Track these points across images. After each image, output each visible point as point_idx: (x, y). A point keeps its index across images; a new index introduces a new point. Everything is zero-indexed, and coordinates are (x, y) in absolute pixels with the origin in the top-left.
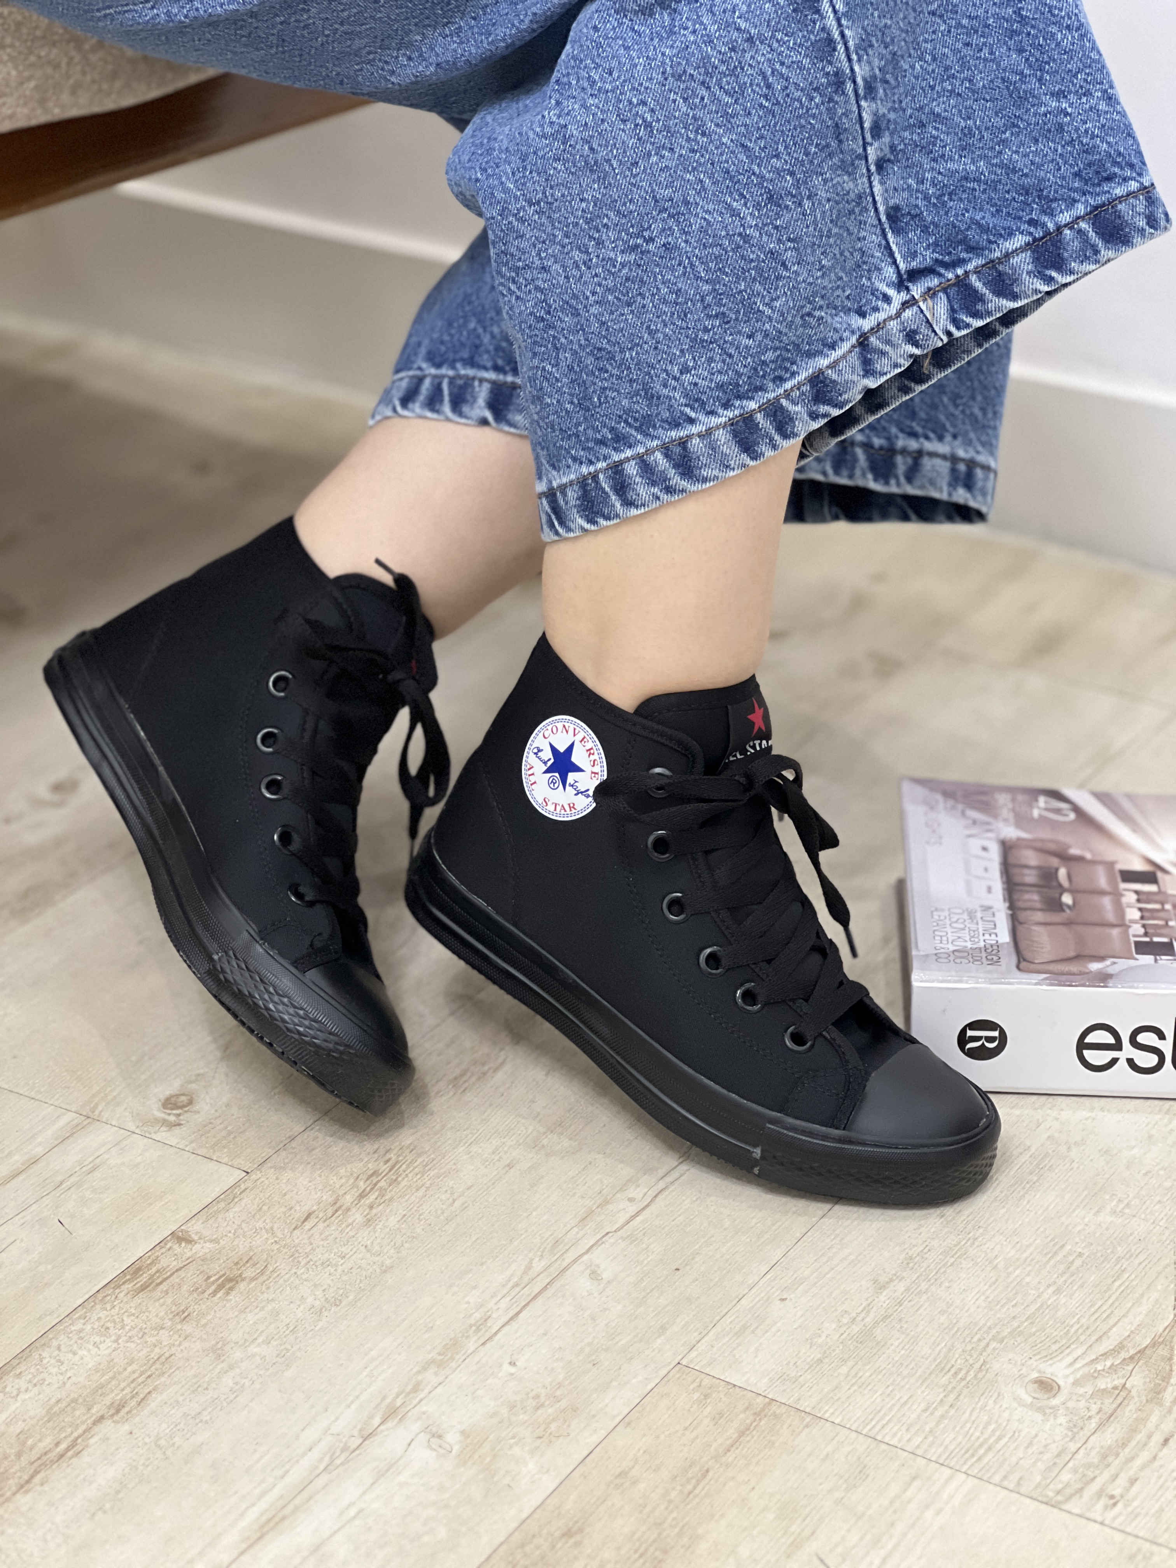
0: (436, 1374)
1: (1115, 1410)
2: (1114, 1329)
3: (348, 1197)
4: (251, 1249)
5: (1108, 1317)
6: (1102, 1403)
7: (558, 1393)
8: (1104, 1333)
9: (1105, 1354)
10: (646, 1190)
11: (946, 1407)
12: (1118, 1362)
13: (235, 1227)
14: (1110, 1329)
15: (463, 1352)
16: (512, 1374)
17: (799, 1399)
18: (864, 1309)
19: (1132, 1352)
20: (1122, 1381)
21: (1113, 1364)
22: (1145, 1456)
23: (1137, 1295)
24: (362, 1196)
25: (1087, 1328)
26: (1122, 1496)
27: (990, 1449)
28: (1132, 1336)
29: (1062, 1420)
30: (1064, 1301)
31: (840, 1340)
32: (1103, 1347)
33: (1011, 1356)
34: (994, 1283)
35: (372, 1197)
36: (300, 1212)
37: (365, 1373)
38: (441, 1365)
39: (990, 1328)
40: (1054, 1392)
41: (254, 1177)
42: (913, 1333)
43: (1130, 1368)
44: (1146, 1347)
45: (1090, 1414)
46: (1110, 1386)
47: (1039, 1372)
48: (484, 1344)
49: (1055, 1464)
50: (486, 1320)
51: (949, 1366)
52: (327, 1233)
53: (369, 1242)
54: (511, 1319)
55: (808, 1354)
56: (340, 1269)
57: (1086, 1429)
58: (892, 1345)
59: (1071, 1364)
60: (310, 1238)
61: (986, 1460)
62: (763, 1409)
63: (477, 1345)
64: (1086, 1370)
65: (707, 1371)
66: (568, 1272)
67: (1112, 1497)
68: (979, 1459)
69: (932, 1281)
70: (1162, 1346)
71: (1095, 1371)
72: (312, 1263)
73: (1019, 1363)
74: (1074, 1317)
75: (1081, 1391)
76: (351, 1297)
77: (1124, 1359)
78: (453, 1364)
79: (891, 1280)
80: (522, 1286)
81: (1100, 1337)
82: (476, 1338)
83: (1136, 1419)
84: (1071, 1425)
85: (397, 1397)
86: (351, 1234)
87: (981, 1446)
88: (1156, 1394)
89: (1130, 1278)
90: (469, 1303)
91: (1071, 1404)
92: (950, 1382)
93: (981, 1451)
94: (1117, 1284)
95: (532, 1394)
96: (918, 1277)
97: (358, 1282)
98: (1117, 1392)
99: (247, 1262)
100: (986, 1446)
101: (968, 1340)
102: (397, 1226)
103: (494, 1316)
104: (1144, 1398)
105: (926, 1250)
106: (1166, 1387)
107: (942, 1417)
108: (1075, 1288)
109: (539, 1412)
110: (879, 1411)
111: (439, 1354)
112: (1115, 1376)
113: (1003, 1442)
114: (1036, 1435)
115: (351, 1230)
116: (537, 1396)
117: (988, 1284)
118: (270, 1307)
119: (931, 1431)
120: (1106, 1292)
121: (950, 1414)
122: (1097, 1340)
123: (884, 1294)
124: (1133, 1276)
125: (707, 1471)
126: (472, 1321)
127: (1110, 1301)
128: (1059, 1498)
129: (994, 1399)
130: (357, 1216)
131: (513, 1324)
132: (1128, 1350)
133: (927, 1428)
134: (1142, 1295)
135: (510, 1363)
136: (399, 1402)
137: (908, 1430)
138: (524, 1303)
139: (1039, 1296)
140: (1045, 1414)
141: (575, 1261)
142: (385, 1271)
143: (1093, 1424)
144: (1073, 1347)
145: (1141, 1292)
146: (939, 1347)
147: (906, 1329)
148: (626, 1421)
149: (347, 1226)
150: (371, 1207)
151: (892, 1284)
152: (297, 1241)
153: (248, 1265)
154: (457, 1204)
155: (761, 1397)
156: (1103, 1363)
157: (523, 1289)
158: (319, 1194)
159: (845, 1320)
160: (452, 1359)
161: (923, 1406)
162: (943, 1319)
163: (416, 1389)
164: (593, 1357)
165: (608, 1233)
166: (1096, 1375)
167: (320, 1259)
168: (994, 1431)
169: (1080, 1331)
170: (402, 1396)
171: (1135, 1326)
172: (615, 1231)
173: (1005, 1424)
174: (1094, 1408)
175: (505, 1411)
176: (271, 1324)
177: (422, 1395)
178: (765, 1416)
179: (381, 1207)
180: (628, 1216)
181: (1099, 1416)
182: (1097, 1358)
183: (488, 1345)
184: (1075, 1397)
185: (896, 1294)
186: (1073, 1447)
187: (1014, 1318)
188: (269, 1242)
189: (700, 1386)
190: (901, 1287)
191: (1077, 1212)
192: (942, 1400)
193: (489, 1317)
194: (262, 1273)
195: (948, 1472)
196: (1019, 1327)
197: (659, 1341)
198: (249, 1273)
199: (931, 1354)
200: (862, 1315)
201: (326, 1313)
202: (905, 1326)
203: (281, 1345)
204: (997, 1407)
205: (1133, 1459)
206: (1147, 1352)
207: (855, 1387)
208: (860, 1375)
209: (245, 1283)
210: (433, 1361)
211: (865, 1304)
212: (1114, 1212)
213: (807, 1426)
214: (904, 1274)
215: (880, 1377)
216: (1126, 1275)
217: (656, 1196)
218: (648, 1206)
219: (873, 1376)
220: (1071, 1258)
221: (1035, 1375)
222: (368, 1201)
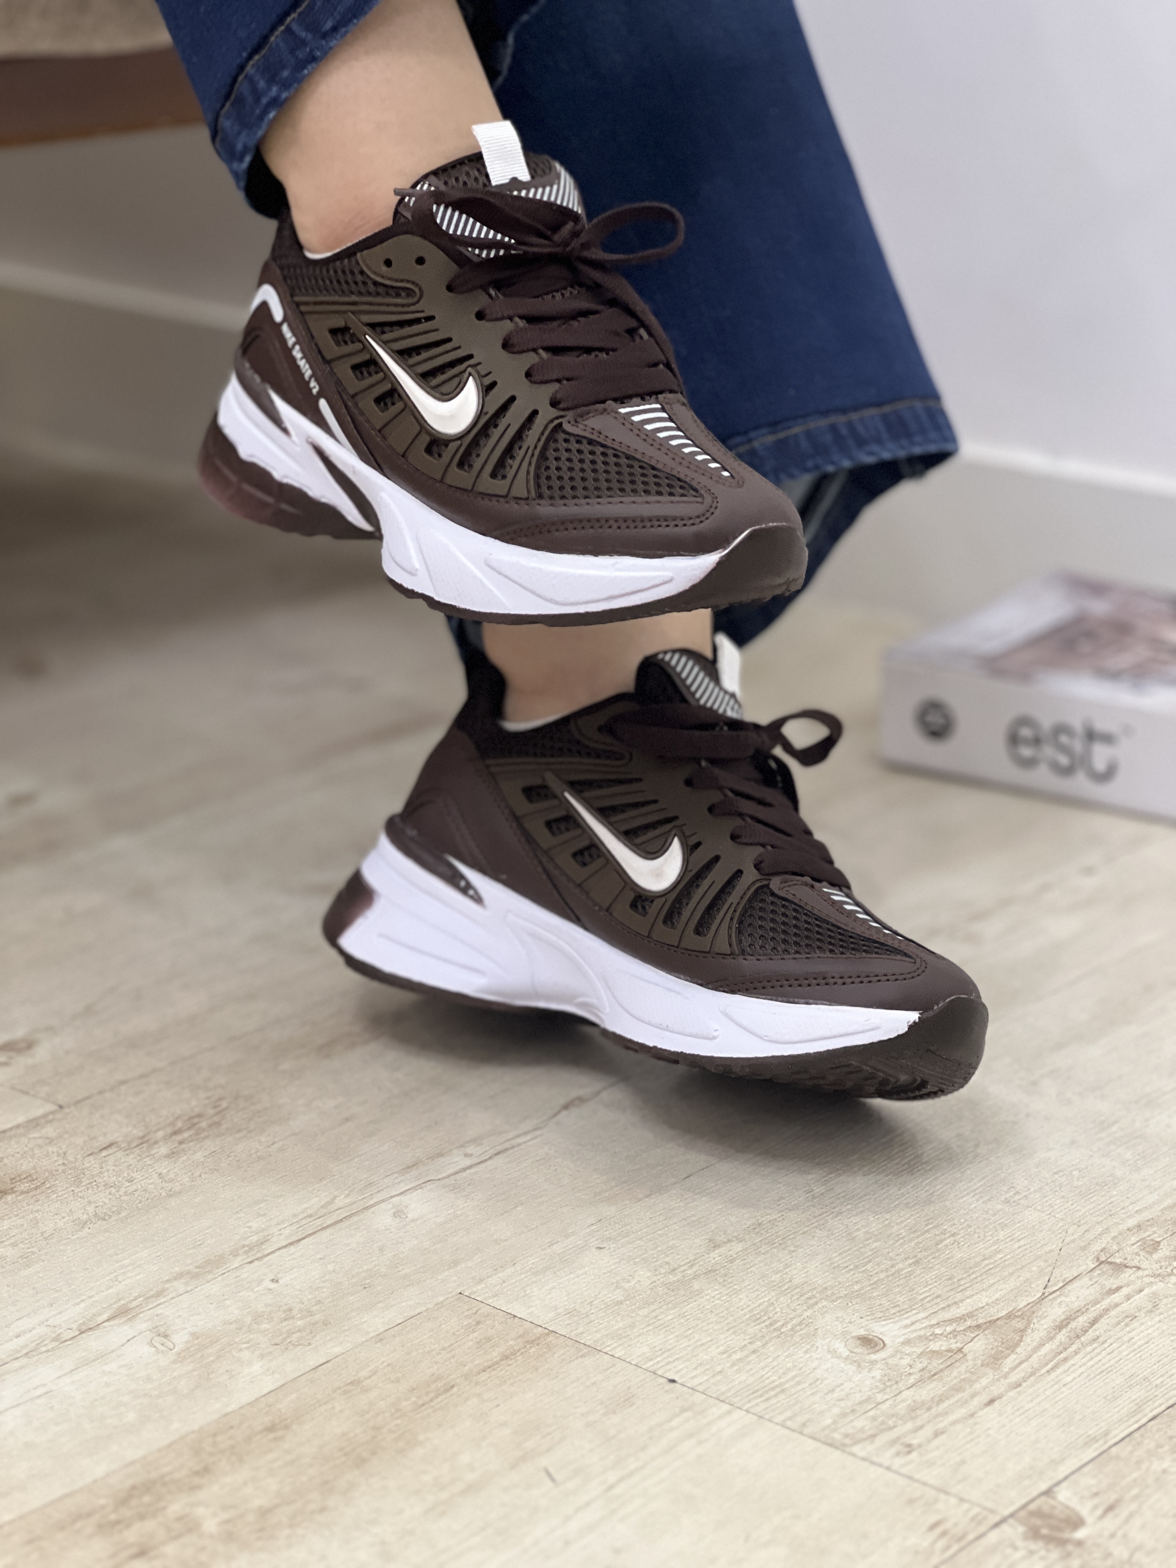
0: (186, 1284)
1: (942, 1370)
2: (968, 1300)
3: (160, 1134)
4: (34, 1168)
5: (965, 1289)
6: (929, 1363)
7: (314, 1308)
8: (956, 1303)
9: (949, 1320)
10: (488, 1148)
11: (746, 1353)
12: (962, 1328)
13: (26, 1149)
14: (962, 1301)
15: (225, 1267)
16: (270, 1290)
17: (583, 1333)
18: (690, 1262)
19: (981, 1321)
20: (959, 1345)
21: (954, 1330)
22: (962, 1412)
23: (1006, 1274)
24: (175, 1133)
25: (937, 1297)
26: (920, 1446)
27: (783, 1391)
28: (986, 1308)
29: (877, 1373)
30: (918, 1272)
31: (651, 1287)
32: (948, 1315)
33: (840, 1314)
34: (845, 1251)
35: (186, 1135)
36: (102, 1141)
37: (108, 1278)
38: (195, 1276)
39: (826, 1288)
40: (877, 1348)
41: (67, 1110)
42: (735, 1287)
43: (973, 1336)
44: (998, 1319)
45: (911, 1371)
46: (943, 1348)
47: (867, 1330)
48: (251, 1262)
49: (853, 1411)
50: (262, 1243)
51: (766, 1318)
52: (123, 1160)
53: (164, 1171)
54: (291, 1244)
55: (610, 1295)
56: (122, 1190)
57: (900, 1384)
58: (706, 1295)
59: (906, 1326)
60: (102, 1163)
61: (774, 1401)
62: (539, 1338)
63: (241, 1263)
64: (922, 1333)
65: (489, 1302)
66: (373, 1209)
67: (909, 1446)
68: (767, 1400)
69: (777, 1245)
70: (1017, 1319)
71: (931, 1335)
72: (94, 1183)
73: (847, 1321)
74: (926, 1287)
75: (907, 1349)
76: (124, 1214)
77: (970, 1327)
78: (210, 1276)
79: (729, 1241)
80: (317, 1217)
81: (949, 1306)
82: (245, 1257)
83: (964, 1380)
84: (886, 1379)
85: (135, 1299)
86: (148, 1162)
87: (773, 1389)
88: (994, 1360)
89: (1003, 1259)
90: (250, 1227)
91: (890, 1361)
92: (760, 1331)
93: (772, 1393)
94: (986, 1262)
95: (285, 1307)
96: (760, 1241)
97: (138, 1202)
98: (950, 1354)
99: (24, 1179)
100: (778, 1390)
101: (797, 1296)
102: (202, 1160)
103: (273, 1240)
104: (979, 1362)
105: (781, 1219)
106: (1009, 1355)
107: (740, 1359)
108: (937, 1262)
109: (287, 1323)
110: (669, 1350)
111: (197, 1267)
112: (953, 1341)
113: (800, 1387)
114: (841, 1384)
115: (151, 1160)
116: (290, 1310)
117: (840, 1251)
118: (31, 1216)
119: (720, 1372)
120: (971, 1268)
121: (750, 1358)
122: (944, 1308)
123: (716, 1252)
124: (1009, 1256)
125: (452, 1387)
126: (247, 1242)
127: (974, 1276)
128: (847, 1441)
129: (804, 1349)
130: (163, 1150)
131: (292, 1249)
132: (977, 1319)
133: (719, 1368)
134: (1012, 1274)
135: (272, 1280)
136: (134, 1304)
137: (696, 1368)
138: (310, 1232)
139: (893, 1266)
140: (859, 1366)
141: (383, 1201)
142: (171, 1196)
143: (912, 1380)
144: (914, 1312)
145: (1011, 1271)
146: (760, 1301)
147: (731, 1282)
148: (379, 1338)
149: (148, 1156)
150: (181, 1143)
151: (729, 1245)
152: (87, 1165)
153: (26, 1180)
154: (275, 1146)
155: (540, 1329)
156: (944, 1328)
157: (315, 1220)
158: (130, 1129)
159: (662, 1271)
160: (210, 1272)
161: (722, 1348)
162: (776, 1277)
163: (158, 1294)
164: (367, 1282)
165: (429, 1181)
166: (931, 1338)
167: (104, 1181)
168: (796, 1376)
169: (928, 1299)
170: (142, 1299)
171: (993, 1299)
172: (439, 1180)
173: (808, 1372)
174: (920, 1366)
175: (248, 1320)
176: (25, 1230)
177: (162, 1300)
178: (538, 1344)
179: (191, 1144)
180: (458, 1168)
181: (921, 1373)
182: (938, 1324)
183: (256, 1263)
184: (899, 1356)
185: (731, 1253)
186: (880, 1397)
187: (856, 1282)
188: (57, 1163)
189: (476, 1313)
190: (738, 1247)
191: (965, 1199)
192: (745, 1346)
193: (268, 1240)
194: (36, 1188)
195: (725, 1407)
196: (859, 1290)
197: (446, 1273)
198: (24, 1186)
199: (749, 1306)
200: (686, 1267)
201: (89, 1225)
202: (730, 1280)
203: (29, 1248)
204: (808, 1356)
205: (945, 1414)
206: (998, 1322)
207: (651, 1328)
208: (659, 1318)
209: (14, 1195)
210: (188, 1272)
211: (692, 1258)
212: (1007, 1201)
213: (582, 1356)
214: (747, 1237)
215: (682, 1321)
216: (999, 1256)
217: (496, 1154)
218: (486, 1161)
219: (674, 1320)
220: (943, 1237)
221: (862, 1332)
222: (179, 1138)
